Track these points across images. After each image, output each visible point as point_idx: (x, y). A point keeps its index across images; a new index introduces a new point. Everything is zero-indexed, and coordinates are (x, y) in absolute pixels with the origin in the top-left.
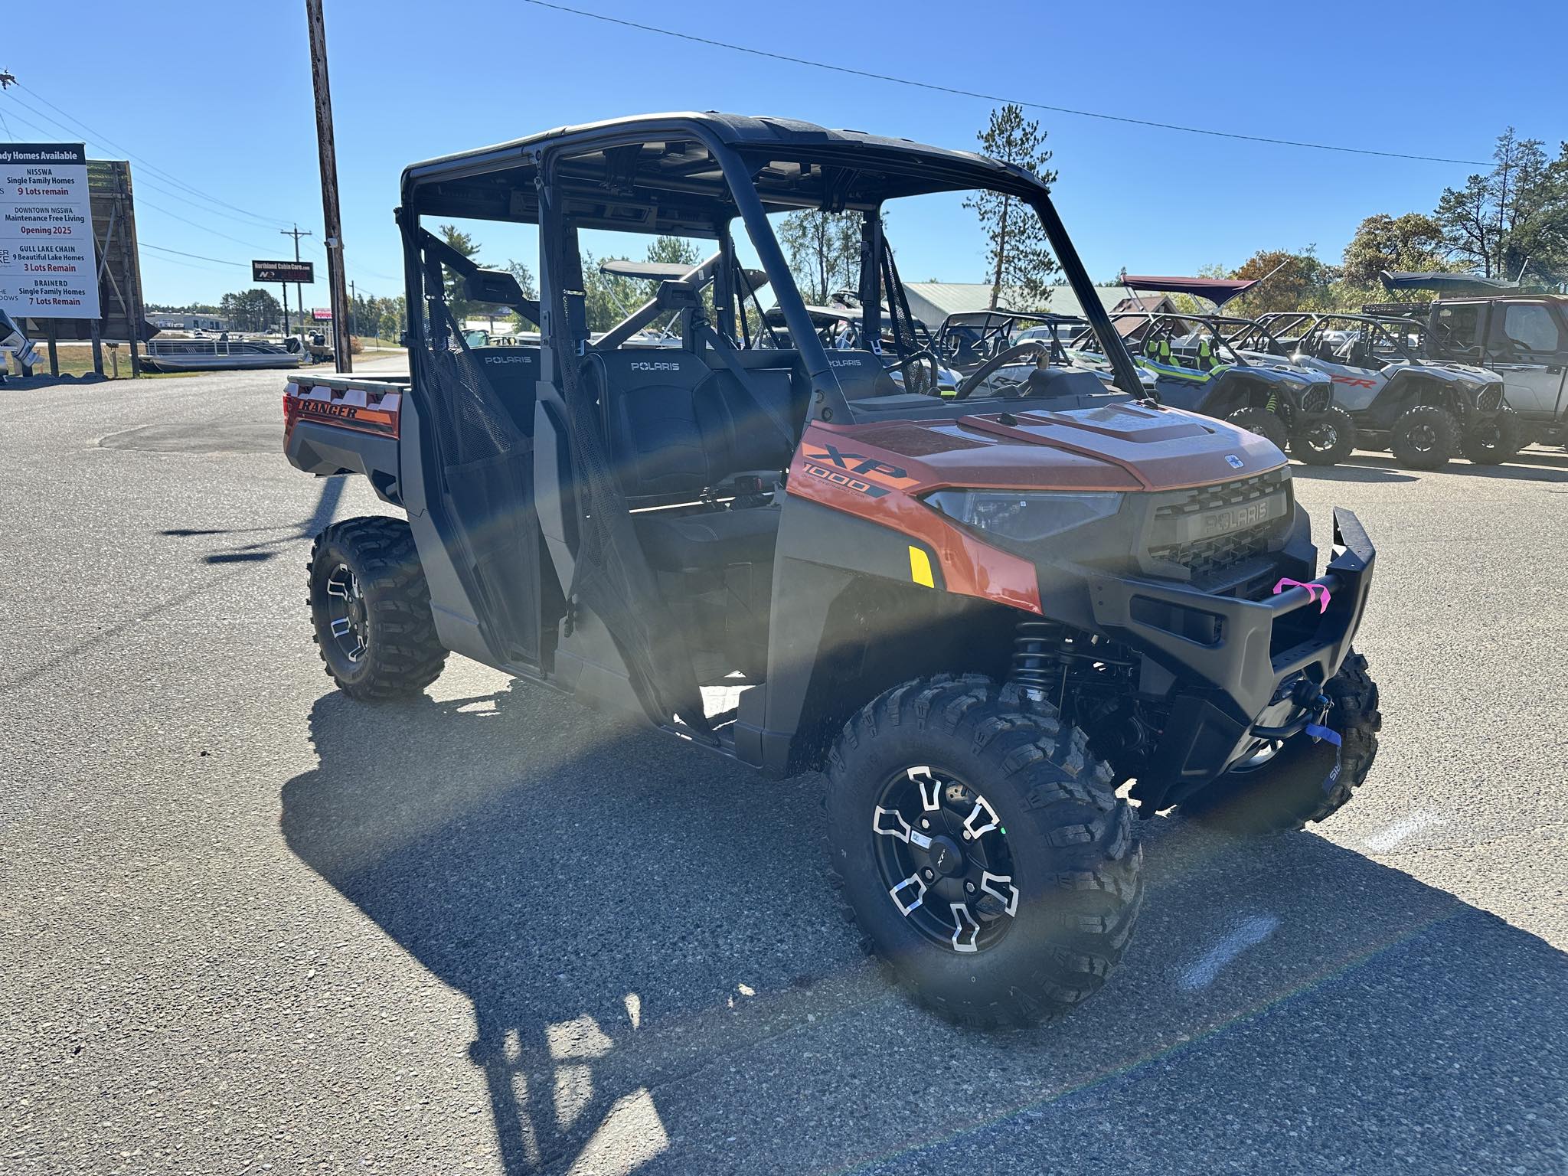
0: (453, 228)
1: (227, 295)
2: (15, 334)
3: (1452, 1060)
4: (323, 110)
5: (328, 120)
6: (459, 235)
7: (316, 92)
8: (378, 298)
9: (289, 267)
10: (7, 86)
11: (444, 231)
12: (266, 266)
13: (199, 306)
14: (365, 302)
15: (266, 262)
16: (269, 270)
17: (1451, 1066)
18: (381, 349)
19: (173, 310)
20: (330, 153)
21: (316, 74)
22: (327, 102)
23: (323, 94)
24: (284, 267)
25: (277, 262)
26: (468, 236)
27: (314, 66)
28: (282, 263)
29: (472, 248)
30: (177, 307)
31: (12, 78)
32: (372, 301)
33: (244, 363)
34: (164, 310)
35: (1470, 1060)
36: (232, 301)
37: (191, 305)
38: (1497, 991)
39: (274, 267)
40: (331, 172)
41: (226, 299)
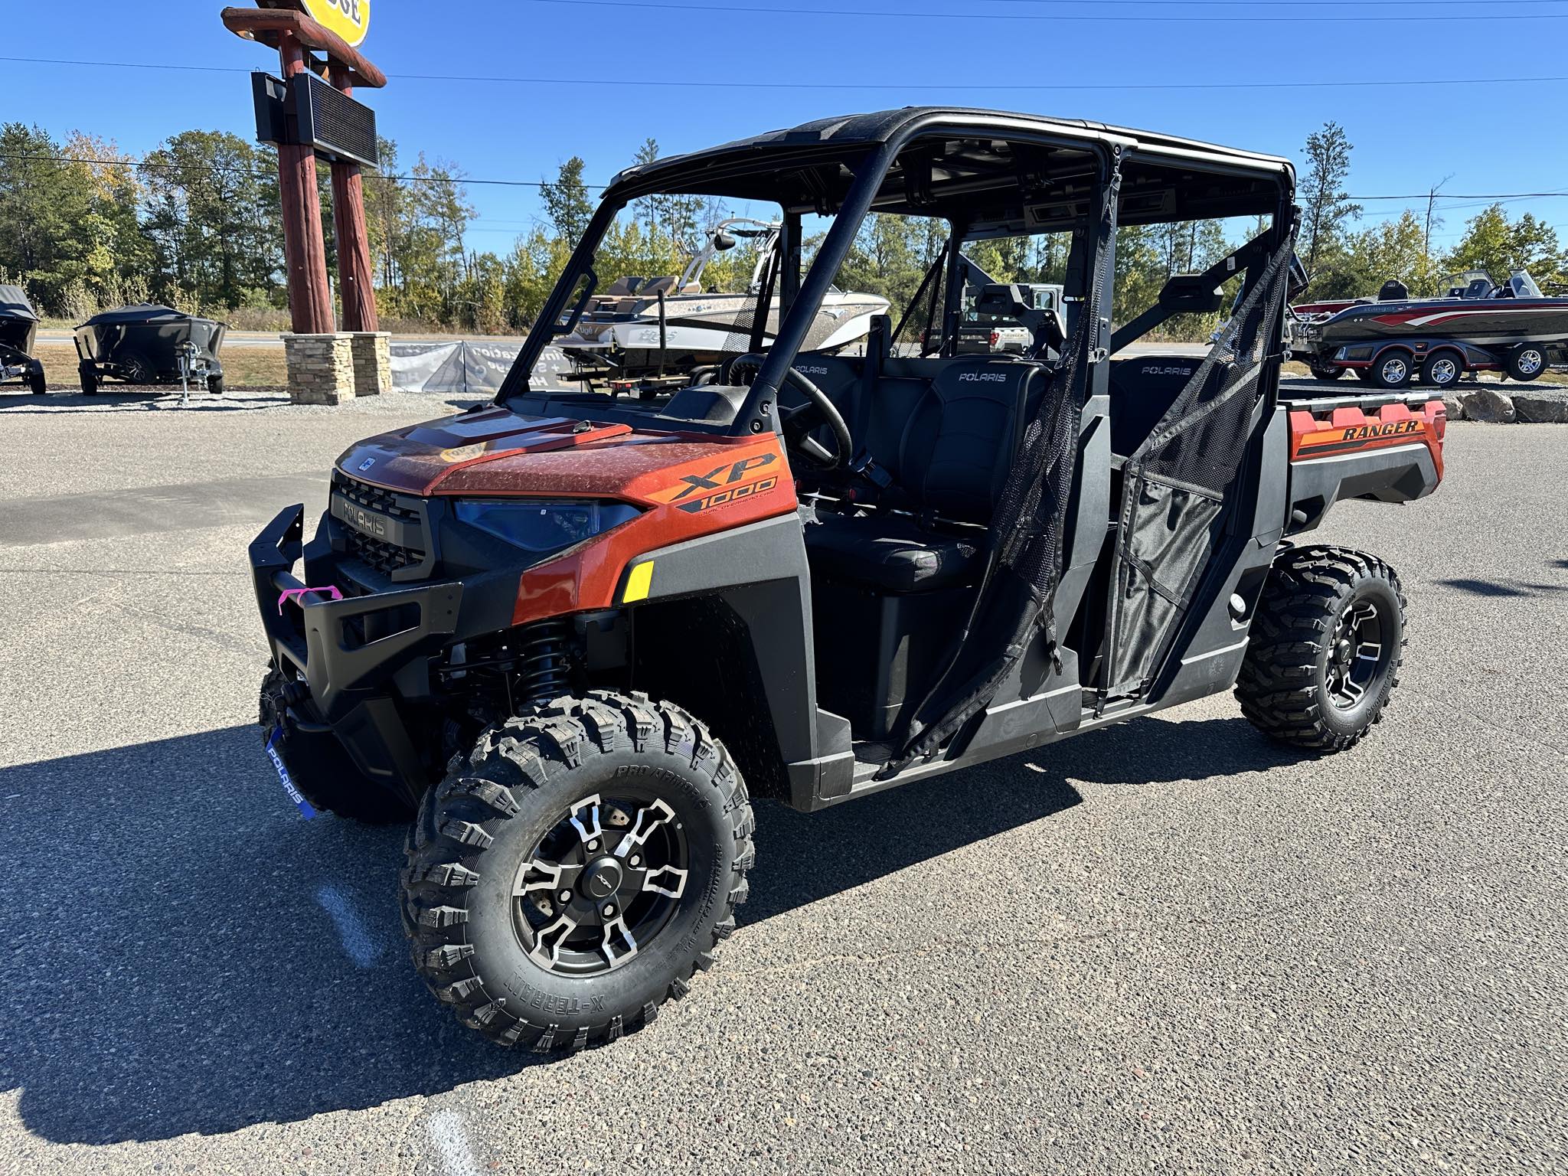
3: (115, 974)
17: (112, 971)
35: (103, 984)
38: (135, 1048)
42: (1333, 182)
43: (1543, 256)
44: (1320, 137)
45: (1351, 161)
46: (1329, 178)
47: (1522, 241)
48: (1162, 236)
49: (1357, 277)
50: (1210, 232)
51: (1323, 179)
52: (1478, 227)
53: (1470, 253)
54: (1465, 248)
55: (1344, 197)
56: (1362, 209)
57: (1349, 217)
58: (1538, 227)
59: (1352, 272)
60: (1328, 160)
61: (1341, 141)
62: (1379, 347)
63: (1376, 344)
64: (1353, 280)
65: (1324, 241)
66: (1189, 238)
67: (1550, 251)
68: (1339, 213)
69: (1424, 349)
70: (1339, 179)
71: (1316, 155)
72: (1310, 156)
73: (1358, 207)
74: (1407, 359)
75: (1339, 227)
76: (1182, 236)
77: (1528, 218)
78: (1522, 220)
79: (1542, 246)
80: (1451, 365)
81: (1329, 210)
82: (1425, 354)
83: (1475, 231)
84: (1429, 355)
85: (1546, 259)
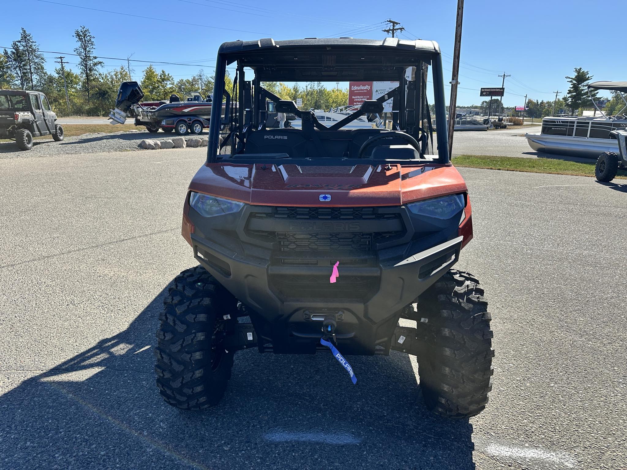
0: (581, 69)
1: (484, 102)
2: (377, 118)
4: (458, 29)
5: (460, 32)
6: (583, 72)
7: (457, 22)
8: (545, 101)
9: (495, 90)
10: (402, 31)
11: (576, 70)
12: (486, 90)
13: (474, 106)
14: (539, 103)
15: (486, 88)
16: (487, 92)
18: (534, 123)
19: (464, 108)
20: (458, 46)
21: (458, 15)
22: (460, 26)
23: (459, 22)
24: (493, 90)
25: (490, 88)
26: (588, 72)
27: (458, 11)
28: (492, 88)
29: (589, 77)
30: (466, 106)
31: (404, 28)
32: (542, 103)
33: (466, 129)
34: (461, 108)
36: (485, 104)
37: (471, 106)
39: (489, 90)
40: (458, 54)
41: (483, 103)
42: (89, 51)
43: (171, 86)
44: (80, 31)
45: (94, 43)
46: (88, 49)
47: (163, 80)
48: (15, 69)
49: (109, 90)
50: (39, 68)
51: (85, 49)
52: (147, 73)
53: (147, 83)
54: (145, 82)
55: (95, 58)
56: (104, 64)
57: (99, 66)
58: (167, 75)
59: (106, 89)
60: (85, 42)
61: (88, 34)
62: (176, 119)
63: (175, 119)
64: (107, 92)
65: (91, 75)
66: (29, 71)
67: (173, 84)
68: (95, 64)
69: (190, 120)
70: (92, 50)
71: (80, 39)
72: (77, 39)
73: (102, 62)
74: (185, 124)
75: (96, 70)
76: (26, 69)
77: (163, 72)
78: (162, 72)
79: (170, 82)
80: (199, 126)
81: (90, 63)
82: (191, 122)
83: (146, 75)
84: (192, 122)
85: (172, 87)
